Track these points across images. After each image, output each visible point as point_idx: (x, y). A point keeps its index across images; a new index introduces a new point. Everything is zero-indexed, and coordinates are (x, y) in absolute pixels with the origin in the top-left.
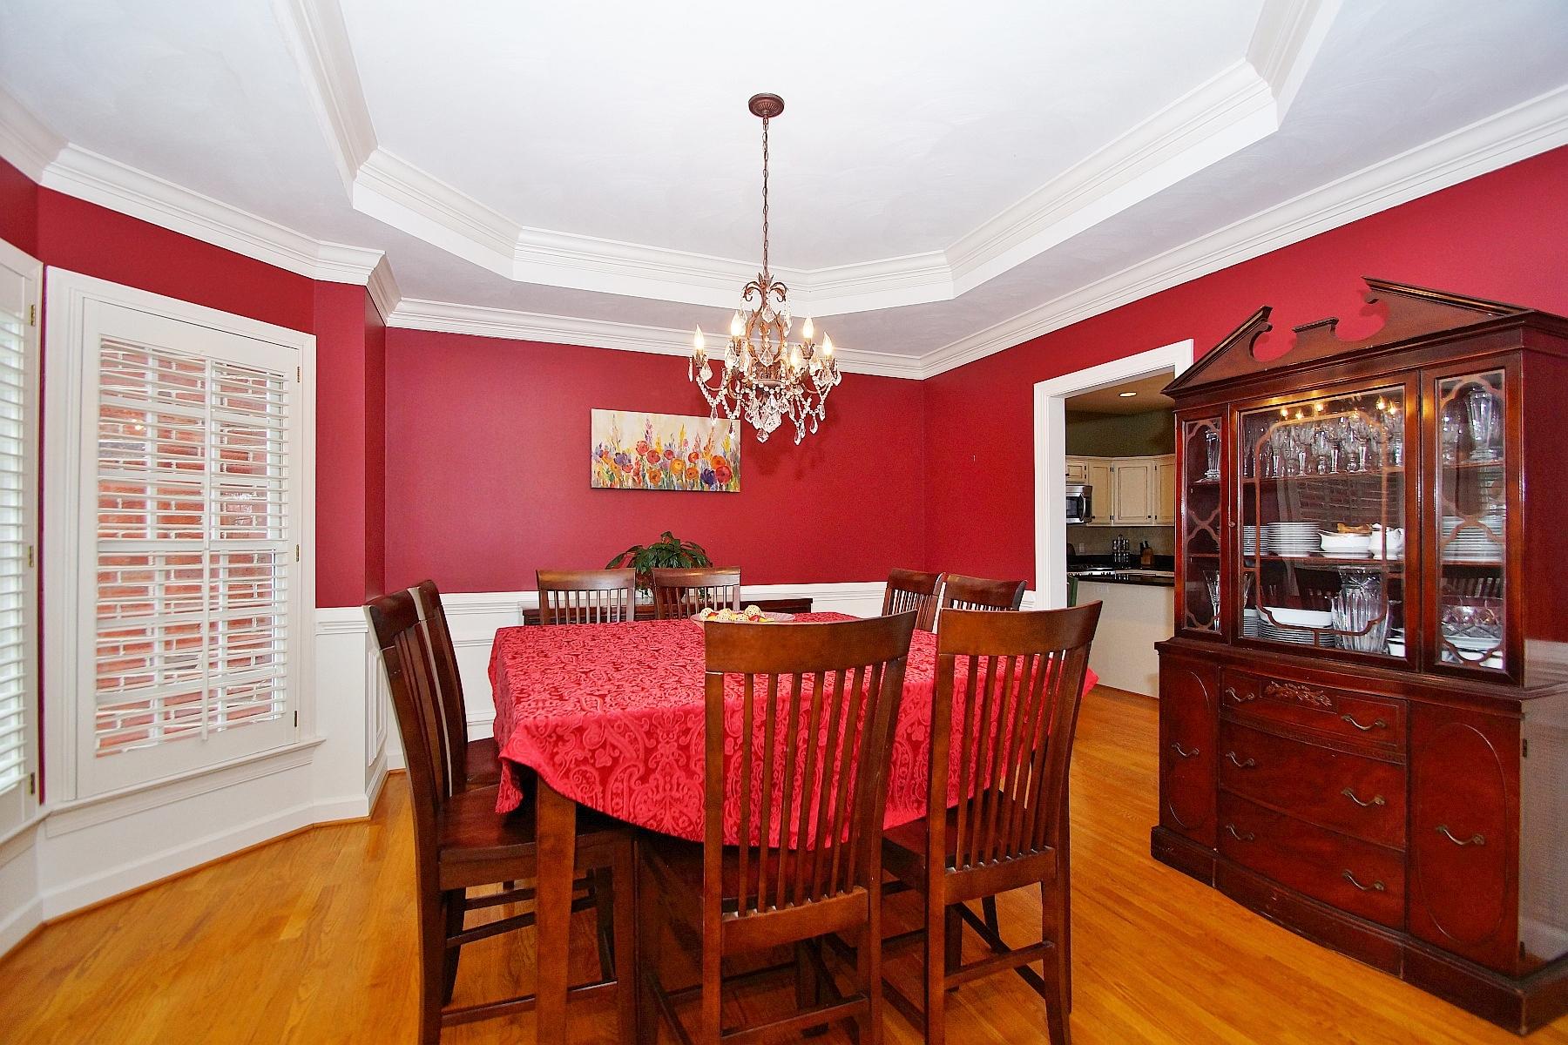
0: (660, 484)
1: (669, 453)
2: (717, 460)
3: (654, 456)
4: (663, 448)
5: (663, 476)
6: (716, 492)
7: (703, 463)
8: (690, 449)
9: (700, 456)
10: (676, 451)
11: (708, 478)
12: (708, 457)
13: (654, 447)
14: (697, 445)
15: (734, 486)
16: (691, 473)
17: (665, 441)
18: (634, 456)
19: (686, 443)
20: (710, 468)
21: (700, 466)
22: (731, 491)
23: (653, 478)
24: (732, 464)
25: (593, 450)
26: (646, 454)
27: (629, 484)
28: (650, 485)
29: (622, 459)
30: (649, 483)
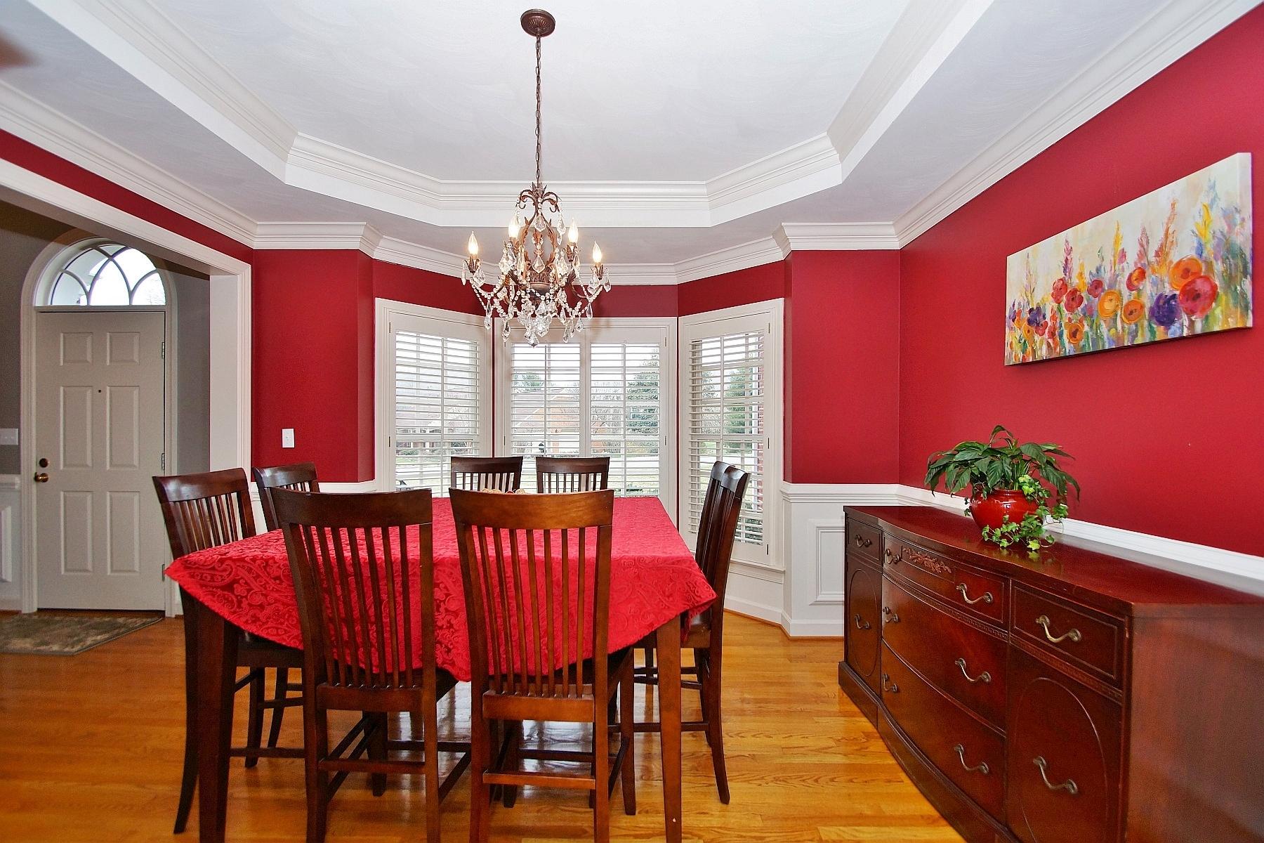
0: (1082, 343)
1: (1096, 285)
2: (1187, 271)
3: (1075, 299)
4: (1088, 279)
5: (1086, 328)
6: (1182, 338)
7: (1154, 284)
8: (1130, 266)
9: (1148, 272)
10: (1106, 277)
11: (1164, 312)
12: (1164, 270)
13: (1075, 281)
14: (1143, 254)
15: (1223, 317)
16: (1132, 311)
17: (1090, 268)
18: (1049, 307)
19: (1123, 255)
20: (1168, 291)
21: (1148, 293)
22: (1217, 328)
23: (1073, 335)
24: (1219, 267)
25: (1007, 315)
26: (1064, 298)
27: (1043, 353)
28: (1069, 348)
29: (1035, 319)
30: (1067, 345)
